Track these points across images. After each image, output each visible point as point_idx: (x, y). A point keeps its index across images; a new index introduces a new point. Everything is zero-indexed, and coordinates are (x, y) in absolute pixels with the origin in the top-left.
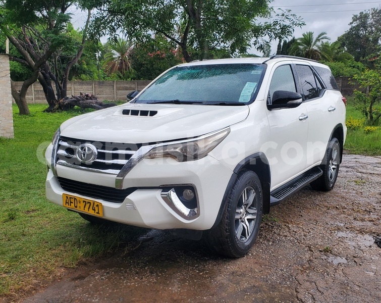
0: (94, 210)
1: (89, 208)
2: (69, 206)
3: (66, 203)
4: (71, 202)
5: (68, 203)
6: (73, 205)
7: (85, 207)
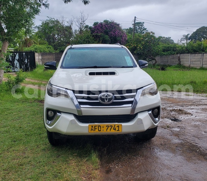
0: (115, 129)
1: (110, 129)
2: (94, 131)
3: (91, 130)
4: (95, 129)
5: (93, 130)
6: (97, 130)
7: (107, 129)
